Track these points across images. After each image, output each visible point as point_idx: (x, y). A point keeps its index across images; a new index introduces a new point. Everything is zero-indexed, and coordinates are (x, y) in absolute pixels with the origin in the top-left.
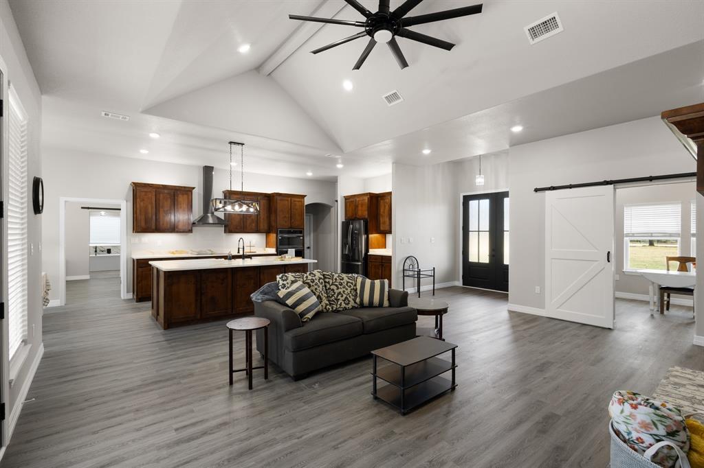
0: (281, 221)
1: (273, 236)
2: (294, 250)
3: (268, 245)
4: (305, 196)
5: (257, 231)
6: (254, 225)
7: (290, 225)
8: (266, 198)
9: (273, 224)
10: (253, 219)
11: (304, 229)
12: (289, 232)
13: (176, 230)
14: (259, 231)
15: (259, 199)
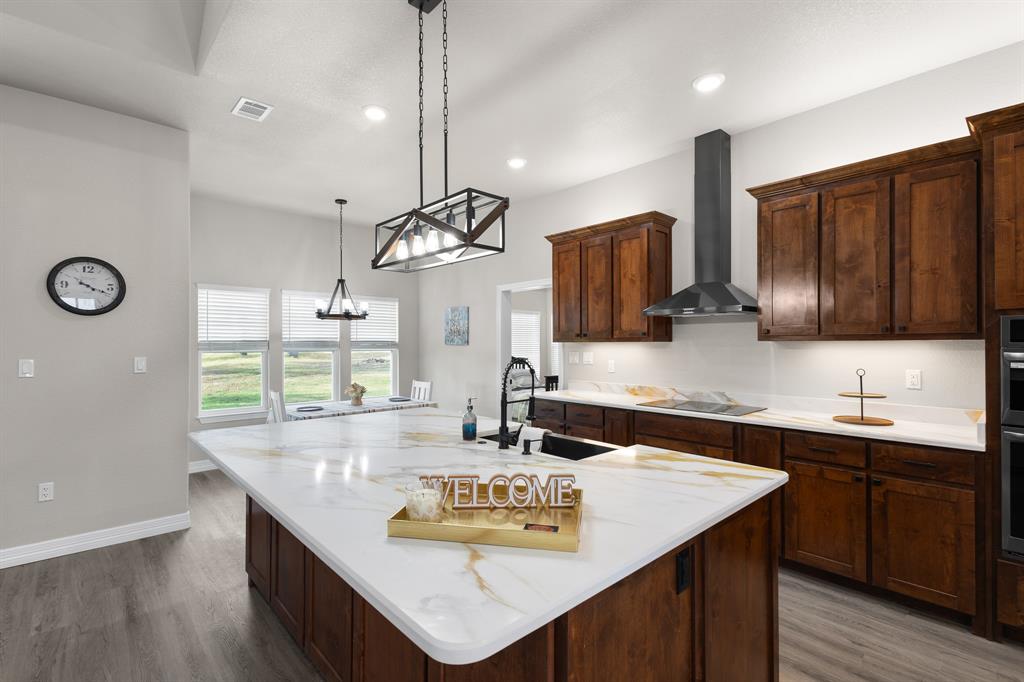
6: (873, 303)
13: (616, 333)
14: (905, 329)
15: (901, 180)
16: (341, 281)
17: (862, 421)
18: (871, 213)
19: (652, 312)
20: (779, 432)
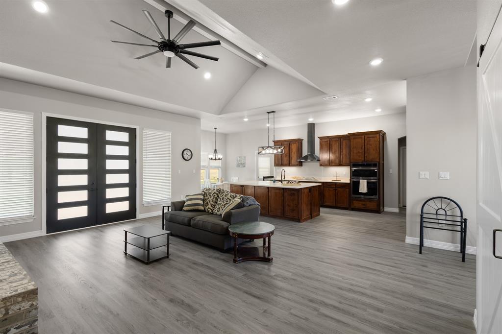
0: (355, 156)
2: (366, 181)
4: (381, 132)
6: (337, 160)
7: (363, 159)
8: (347, 138)
11: (379, 162)
12: (363, 165)
13: (290, 165)
14: (342, 164)
15: (342, 139)
16: (216, 150)
17: (336, 181)
18: (337, 144)
19: (299, 160)
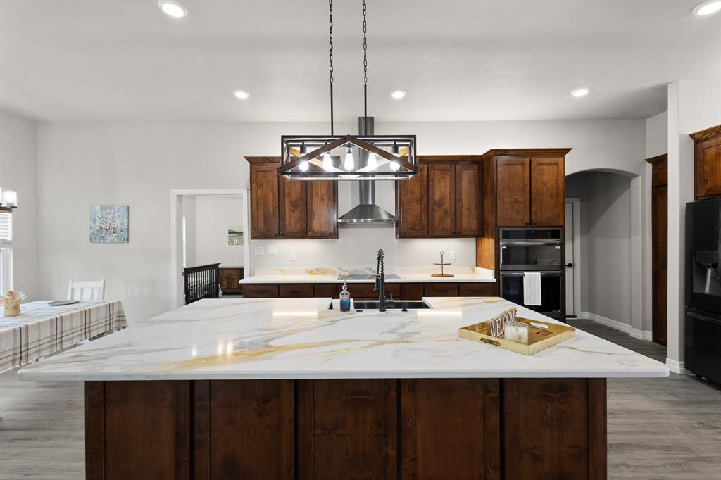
0: (508, 210)
1: (489, 244)
2: (538, 274)
3: (479, 262)
4: (568, 150)
5: (455, 234)
6: (448, 221)
7: (528, 220)
8: (476, 166)
9: (489, 218)
10: (445, 212)
11: (563, 227)
12: (529, 235)
13: (309, 233)
14: (460, 233)
15: (459, 168)
17: (443, 276)
18: (448, 180)
20: (422, 285)
